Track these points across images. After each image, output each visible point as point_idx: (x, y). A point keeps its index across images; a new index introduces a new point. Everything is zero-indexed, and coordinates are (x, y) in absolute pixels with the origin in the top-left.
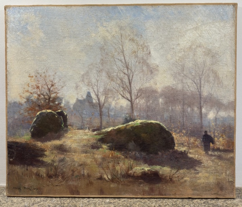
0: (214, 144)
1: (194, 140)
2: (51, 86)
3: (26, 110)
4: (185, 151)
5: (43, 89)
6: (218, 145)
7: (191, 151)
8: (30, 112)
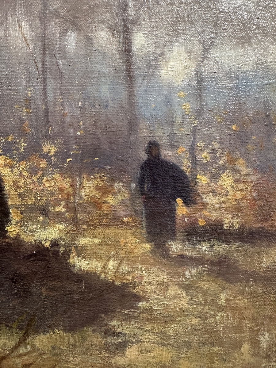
0: (194, 203)
1: (97, 188)
4: (55, 243)
6: (215, 210)
7: (83, 241)
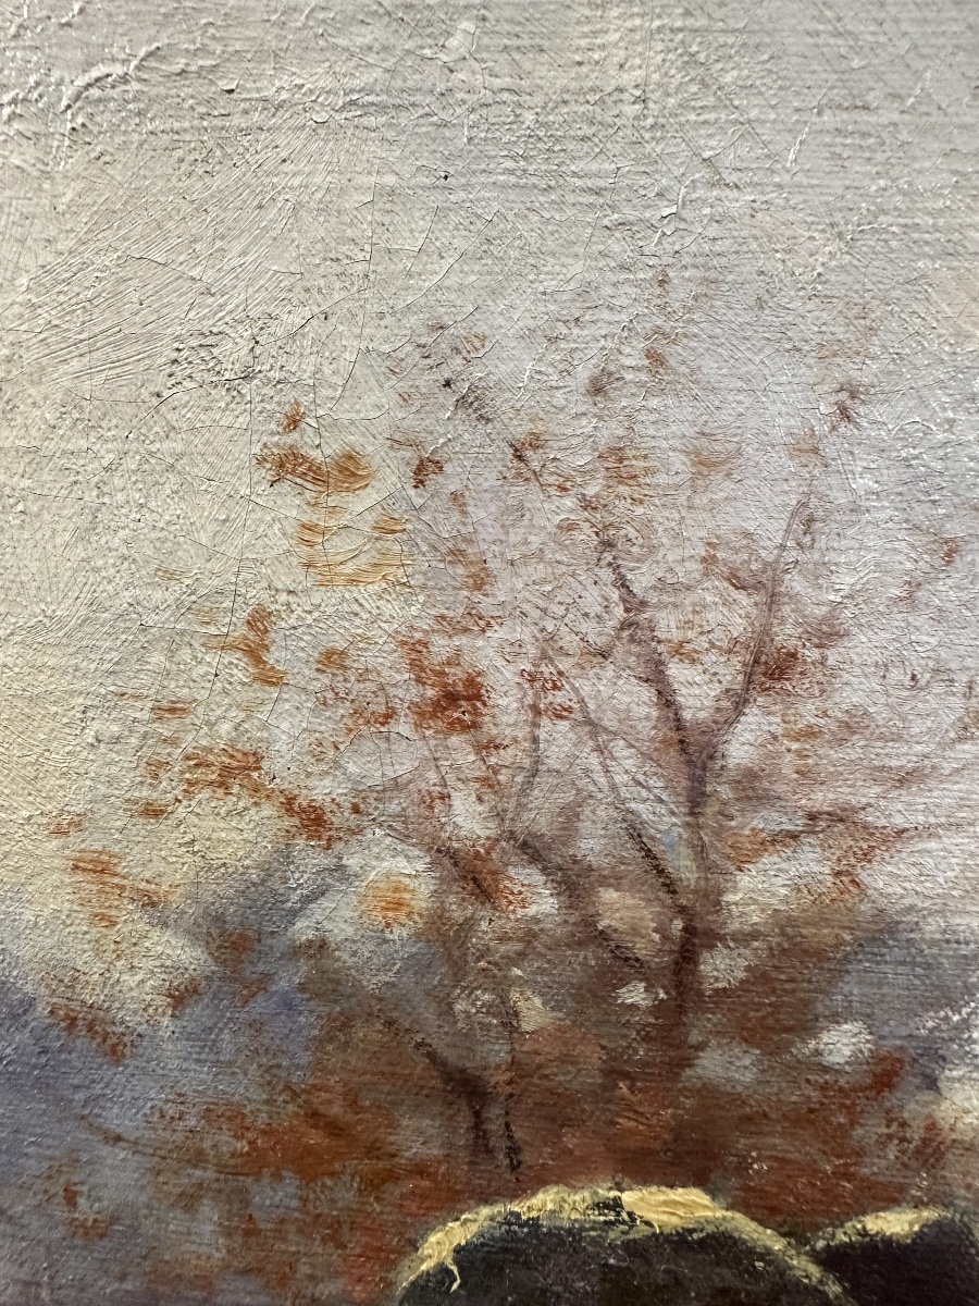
2: (730, 673)
3: (198, 1159)
5: (559, 739)
8: (275, 1196)
